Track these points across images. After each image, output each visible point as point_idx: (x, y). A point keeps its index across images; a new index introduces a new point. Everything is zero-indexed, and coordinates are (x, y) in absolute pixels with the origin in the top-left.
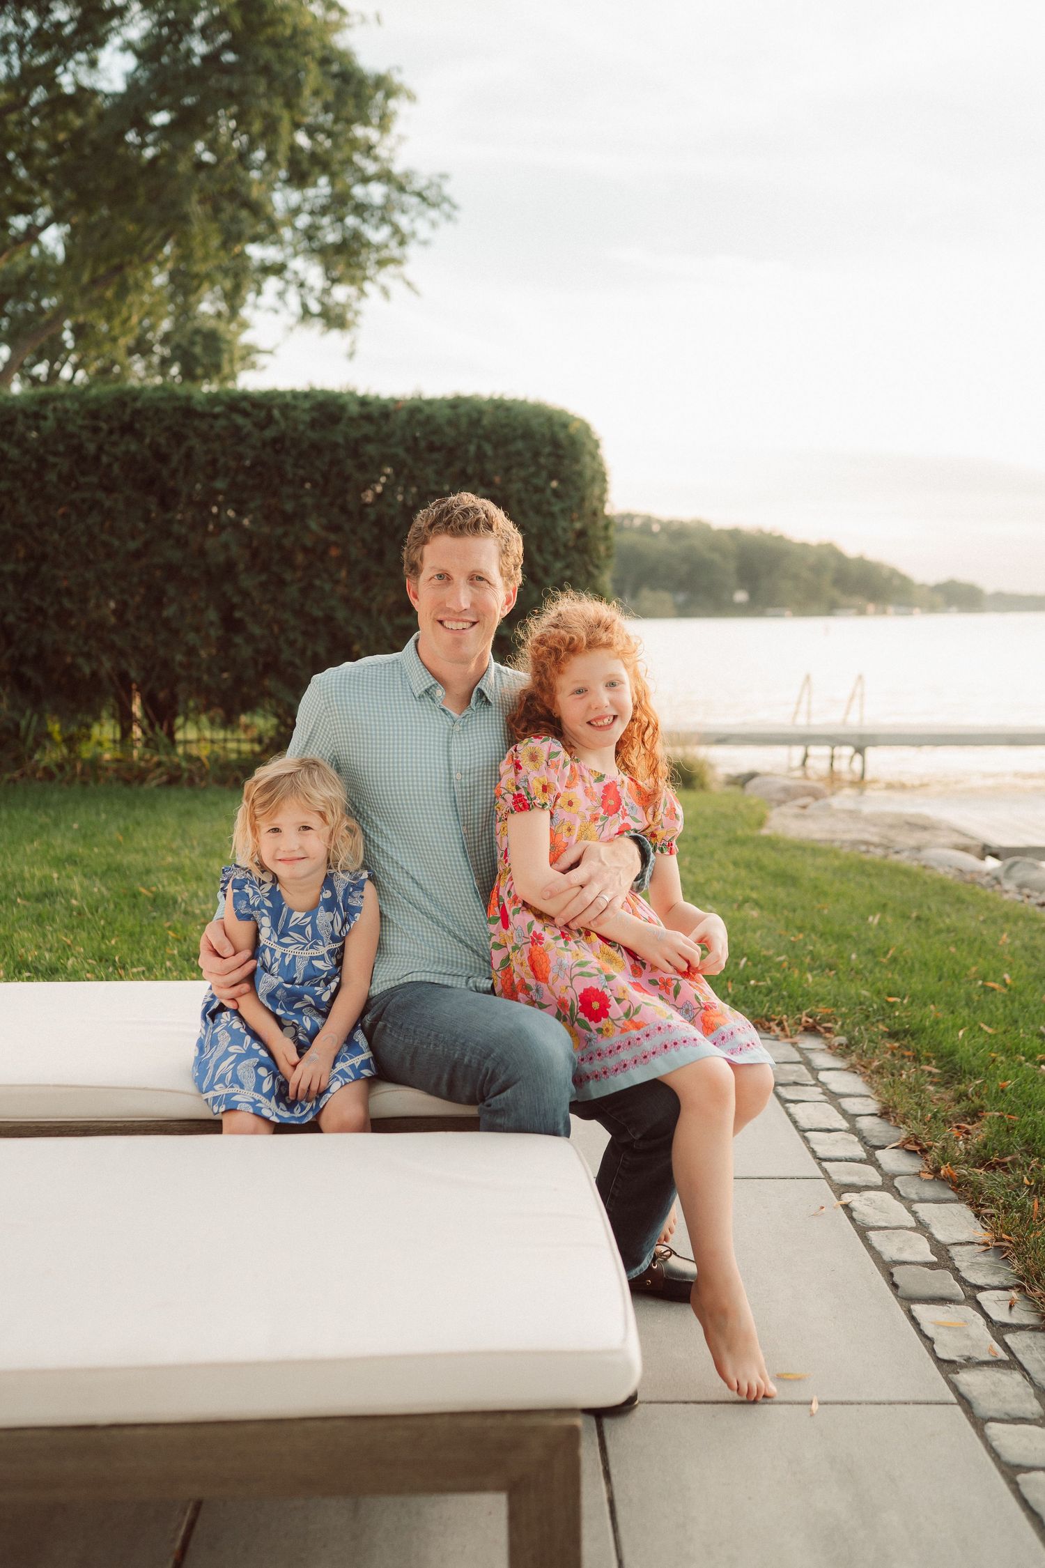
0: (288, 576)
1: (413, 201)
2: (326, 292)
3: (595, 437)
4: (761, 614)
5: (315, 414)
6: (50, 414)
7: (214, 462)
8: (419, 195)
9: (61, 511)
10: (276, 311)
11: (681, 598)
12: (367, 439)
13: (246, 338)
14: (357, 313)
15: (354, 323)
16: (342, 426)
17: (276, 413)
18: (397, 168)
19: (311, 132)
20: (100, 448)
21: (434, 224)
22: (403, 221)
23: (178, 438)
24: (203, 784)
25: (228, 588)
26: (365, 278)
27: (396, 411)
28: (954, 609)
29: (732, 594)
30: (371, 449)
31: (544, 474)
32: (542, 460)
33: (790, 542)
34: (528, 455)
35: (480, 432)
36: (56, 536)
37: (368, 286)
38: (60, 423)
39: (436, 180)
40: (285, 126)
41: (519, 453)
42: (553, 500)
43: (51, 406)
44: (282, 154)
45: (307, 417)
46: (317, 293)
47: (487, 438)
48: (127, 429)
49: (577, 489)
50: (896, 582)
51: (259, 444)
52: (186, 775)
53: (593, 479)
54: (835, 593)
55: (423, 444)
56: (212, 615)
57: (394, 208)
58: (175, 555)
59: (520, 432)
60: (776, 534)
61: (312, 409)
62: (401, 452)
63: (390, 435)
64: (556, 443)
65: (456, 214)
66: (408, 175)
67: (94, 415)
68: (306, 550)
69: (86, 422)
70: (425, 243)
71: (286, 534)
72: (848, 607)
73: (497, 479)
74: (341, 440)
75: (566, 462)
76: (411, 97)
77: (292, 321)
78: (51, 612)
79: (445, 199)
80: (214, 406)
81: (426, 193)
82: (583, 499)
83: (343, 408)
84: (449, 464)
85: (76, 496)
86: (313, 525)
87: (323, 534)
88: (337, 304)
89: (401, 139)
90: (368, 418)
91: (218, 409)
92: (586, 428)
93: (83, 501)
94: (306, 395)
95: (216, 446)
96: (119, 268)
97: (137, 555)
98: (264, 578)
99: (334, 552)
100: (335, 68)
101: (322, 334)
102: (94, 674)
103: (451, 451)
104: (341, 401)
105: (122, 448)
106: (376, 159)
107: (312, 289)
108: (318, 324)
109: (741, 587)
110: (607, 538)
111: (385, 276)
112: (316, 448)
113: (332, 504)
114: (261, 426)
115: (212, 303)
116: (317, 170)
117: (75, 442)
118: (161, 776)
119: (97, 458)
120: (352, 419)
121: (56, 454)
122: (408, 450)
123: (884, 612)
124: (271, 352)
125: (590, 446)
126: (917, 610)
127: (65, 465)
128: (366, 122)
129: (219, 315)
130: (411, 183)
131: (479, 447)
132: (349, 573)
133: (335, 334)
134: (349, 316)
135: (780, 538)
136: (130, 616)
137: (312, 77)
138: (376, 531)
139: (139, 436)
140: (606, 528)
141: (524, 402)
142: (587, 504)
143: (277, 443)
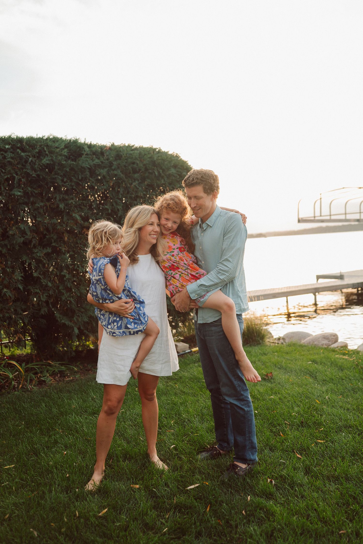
12: (98, 166)
16: (83, 158)
27: (106, 152)
74: (85, 166)
83: (81, 148)
90: (94, 154)
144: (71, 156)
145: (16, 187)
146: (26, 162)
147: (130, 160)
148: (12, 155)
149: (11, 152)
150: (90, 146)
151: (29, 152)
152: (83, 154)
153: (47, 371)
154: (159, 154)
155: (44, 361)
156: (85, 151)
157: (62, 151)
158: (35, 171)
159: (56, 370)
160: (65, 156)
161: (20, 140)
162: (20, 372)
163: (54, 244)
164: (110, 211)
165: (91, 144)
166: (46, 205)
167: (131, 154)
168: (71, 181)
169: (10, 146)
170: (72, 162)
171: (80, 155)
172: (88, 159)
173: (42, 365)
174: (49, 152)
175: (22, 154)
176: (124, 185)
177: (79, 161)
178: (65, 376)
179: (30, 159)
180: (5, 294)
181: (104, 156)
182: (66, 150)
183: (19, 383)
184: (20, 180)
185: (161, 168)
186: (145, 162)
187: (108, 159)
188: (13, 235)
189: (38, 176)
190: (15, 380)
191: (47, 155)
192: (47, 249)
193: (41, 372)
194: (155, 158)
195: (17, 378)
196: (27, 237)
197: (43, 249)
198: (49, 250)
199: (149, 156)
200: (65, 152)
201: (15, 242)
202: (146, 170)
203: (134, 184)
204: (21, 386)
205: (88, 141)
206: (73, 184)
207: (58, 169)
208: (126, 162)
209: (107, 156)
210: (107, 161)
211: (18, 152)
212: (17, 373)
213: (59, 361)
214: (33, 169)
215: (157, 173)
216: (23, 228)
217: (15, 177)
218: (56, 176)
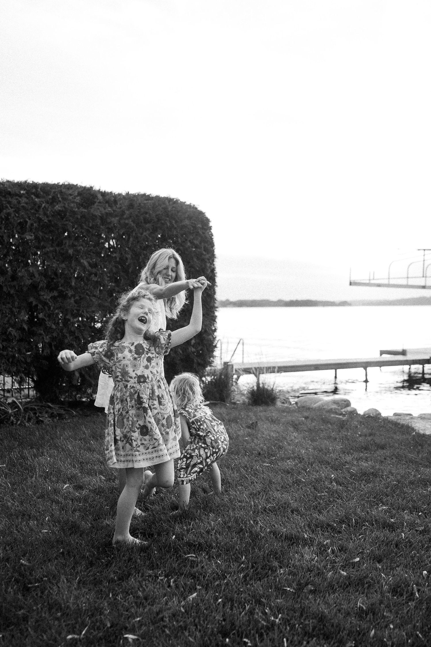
12: (110, 215)
16: (96, 206)
17: (58, 196)
30: (115, 220)
35: (169, 214)
55: (141, 219)
74: (97, 214)
112: (85, 218)
114: (52, 203)
120: (99, 203)
122: (133, 221)
144: (84, 204)
145: (27, 231)
146: (39, 207)
147: (142, 210)
148: (27, 201)
149: (26, 197)
150: (104, 194)
151: (43, 197)
152: (95, 202)
153: (46, 412)
154: (174, 205)
155: (44, 403)
156: (98, 199)
157: (75, 198)
158: (47, 217)
159: (55, 413)
160: (76, 203)
161: (35, 186)
162: (20, 409)
163: (60, 288)
164: (118, 259)
165: (105, 191)
166: (55, 251)
167: (144, 204)
168: (82, 228)
169: (24, 192)
170: (84, 210)
171: (93, 203)
172: (99, 207)
173: (42, 406)
174: (61, 198)
175: (36, 200)
176: (134, 235)
177: (91, 208)
178: (63, 419)
179: (43, 205)
180: (10, 334)
181: (117, 204)
182: (79, 198)
183: (18, 420)
184: (32, 225)
185: (174, 219)
186: (158, 213)
187: (121, 208)
188: (22, 277)
189: (50, 221)
190: (14, 417)
191: (60, 201)
192: (53, 292)
193: (40, 413)
194: (169, 209)
195: (16, 415)
196: (34, 279)
197: (50, 292)
198: (56, 293)
199: (163, 206)
200: (78, 199)
201: (23, 283)
202: (159, 220)
203: (145, 234)
204: (19, 422)
205: (103, 189)
206: (83, 231)
207: (70, 216)
208: (138, 212)
209: (120, 204)
210: (119, 210)
211: (32, 198)
212: (17, 409)
213: (59, 404)
214: (45, 214)
215: (169, 224)
216: (31, 271)
217: (27, 222)
218: (67, 222)
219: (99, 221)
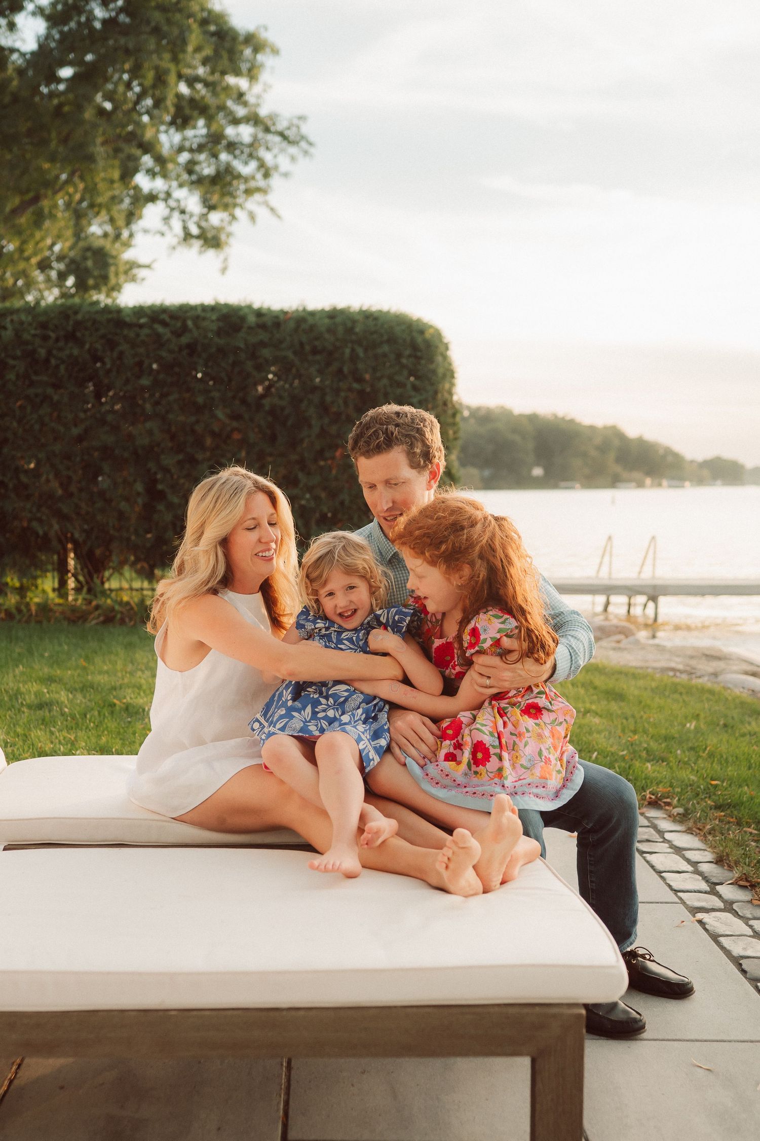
0: (200, 456)
1: (277, 139)
2: (204, 216)
3: (445, 341)
4: (555, 486)
5: (221, 324)
6: (9, 326)
7: (140, 364)
8: (281, 134)
9: (19, 403)
10: (163, 234)
11: (487, 473)
12: (262, 344)
13: (128, 255)
14: (229, 235)
15: (227, 243)
16: (242, 334)
17: (190, 323)
18: (263, 112)
19: (191, 82)
20: (49, 353)
21: (293, 159)
22: (268, 157)
23: (111, 344)
24: (132, 623)
25: (151, 465)
26: (235, 205)
27: (286, 321)
28: (719, 482)
29: (530, 470)
30: (266, 353)
31: (405, 373)
32: (404, 361)
33: (579, 424)
34: (392, 356)
35: (354, 337)
36: (15, 424)
37: (238, 212)
38: (17, 334)
39: (295, 121)
40: (172, 78)
41: (385, 355)
42: (413, 393)
43: (8, 319)
44: (170, 101)
45: (214, 327)
46: (195, 219)
47: (359, 342)
48: (71, 337)
49: (432, 384)
50: (670, 459)
51: (176, 349)
52: (119, 616)
53: (444, 376)
54: (618, 469)
55: (308, 348)
56: (139, 487)
57: (260, 146)
58: (110, 439)
59: (385, 337)
60: (568, 418)
61: (218, 320)
62: (290, 354)
63: (281, 342)
64: (414, 347)
65: (312, 150)
66: (273, 117)
67: (44, 326)
68: (213, 434)
69: (38, 332)
70: (286, 175)
71: (197, 422)
72: (629, 481)
73: (367, 377)
74: (242, 345)
75: (423, 362)
76: (275, 52)
77: (174, 241)
78: (11, 485)
79: (303, 138)
80: (139, 318)
81: (287, 133)
82: (436, 392)
83: (243, 319)
84: (328, 364)
85: (31, 391)
86: (220, 414)
87: (227, 421)
88: (214, 228)
89: (267, 87)
90: (263, 326)
91: (143, 321)
92: (438, 335)
93: (37, 395)
94: (214, 308)
95: (142, 350)
96: (36, 199)
97: (80, 439)
98: (181, 457)
99: (237, 436)
100: (212, 28)
101: (200, 253)
102: (46, 534)
103: (331, 353)
104: (241, 313)
105: (67, 352)
106: (245, 104)
107: (191, 215)
108: (197, 244)
109: (538, 465)
110: (454, 424)
111: (253, 204)
112: (221, 351)
113: (234, 397)
114: (178, 334)
115: (100, 225)
116: (195, 113)
117: (30, 347)
118: (99, 615)
119: (47, 361)
120: (250, 328)
121: (15, 358)
122: (295, 353)
123: (660, 485)
124: (148, 266)
125: (442, 348)
126: (687, 484)
127: (21, 366)
128: (237, 73)
129: (106, 235)
130: (274, 124)
131: (353, 350)
132: (248, 453)
133: (211, 253)
134: (223, 237)
135: (572, 421)
136: (73, 488)
137: (195, 37)
138: (270, 419)
139: (80, 343)
140: (454, 415)
141: (388, 312)
142: (439, 396)
143: (191, 348)
149: (149, 327)
152: (243, 327)
156: (247, 323)
171: (240, 329)
174: (194, 326)
175: (160, 330)
181: (281, 327)
189: (174, 359)
191: (190, 330)
207: (202, 351)
211: (154, 328)
219: (243, 356)
